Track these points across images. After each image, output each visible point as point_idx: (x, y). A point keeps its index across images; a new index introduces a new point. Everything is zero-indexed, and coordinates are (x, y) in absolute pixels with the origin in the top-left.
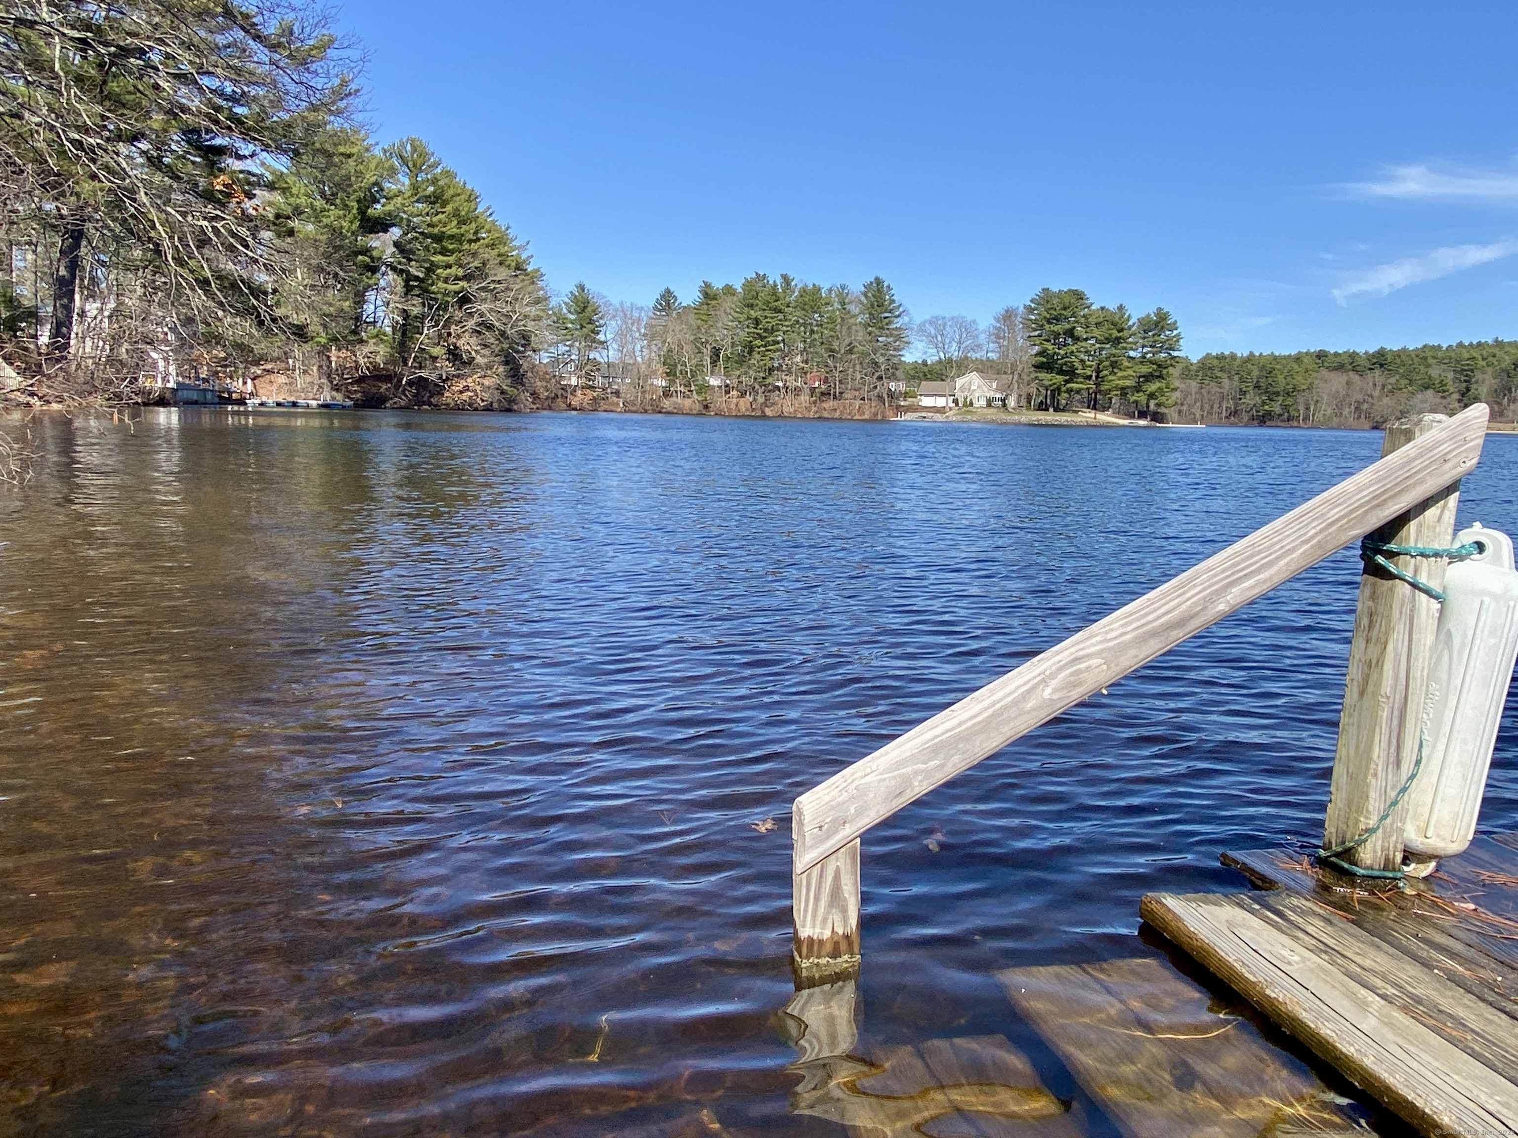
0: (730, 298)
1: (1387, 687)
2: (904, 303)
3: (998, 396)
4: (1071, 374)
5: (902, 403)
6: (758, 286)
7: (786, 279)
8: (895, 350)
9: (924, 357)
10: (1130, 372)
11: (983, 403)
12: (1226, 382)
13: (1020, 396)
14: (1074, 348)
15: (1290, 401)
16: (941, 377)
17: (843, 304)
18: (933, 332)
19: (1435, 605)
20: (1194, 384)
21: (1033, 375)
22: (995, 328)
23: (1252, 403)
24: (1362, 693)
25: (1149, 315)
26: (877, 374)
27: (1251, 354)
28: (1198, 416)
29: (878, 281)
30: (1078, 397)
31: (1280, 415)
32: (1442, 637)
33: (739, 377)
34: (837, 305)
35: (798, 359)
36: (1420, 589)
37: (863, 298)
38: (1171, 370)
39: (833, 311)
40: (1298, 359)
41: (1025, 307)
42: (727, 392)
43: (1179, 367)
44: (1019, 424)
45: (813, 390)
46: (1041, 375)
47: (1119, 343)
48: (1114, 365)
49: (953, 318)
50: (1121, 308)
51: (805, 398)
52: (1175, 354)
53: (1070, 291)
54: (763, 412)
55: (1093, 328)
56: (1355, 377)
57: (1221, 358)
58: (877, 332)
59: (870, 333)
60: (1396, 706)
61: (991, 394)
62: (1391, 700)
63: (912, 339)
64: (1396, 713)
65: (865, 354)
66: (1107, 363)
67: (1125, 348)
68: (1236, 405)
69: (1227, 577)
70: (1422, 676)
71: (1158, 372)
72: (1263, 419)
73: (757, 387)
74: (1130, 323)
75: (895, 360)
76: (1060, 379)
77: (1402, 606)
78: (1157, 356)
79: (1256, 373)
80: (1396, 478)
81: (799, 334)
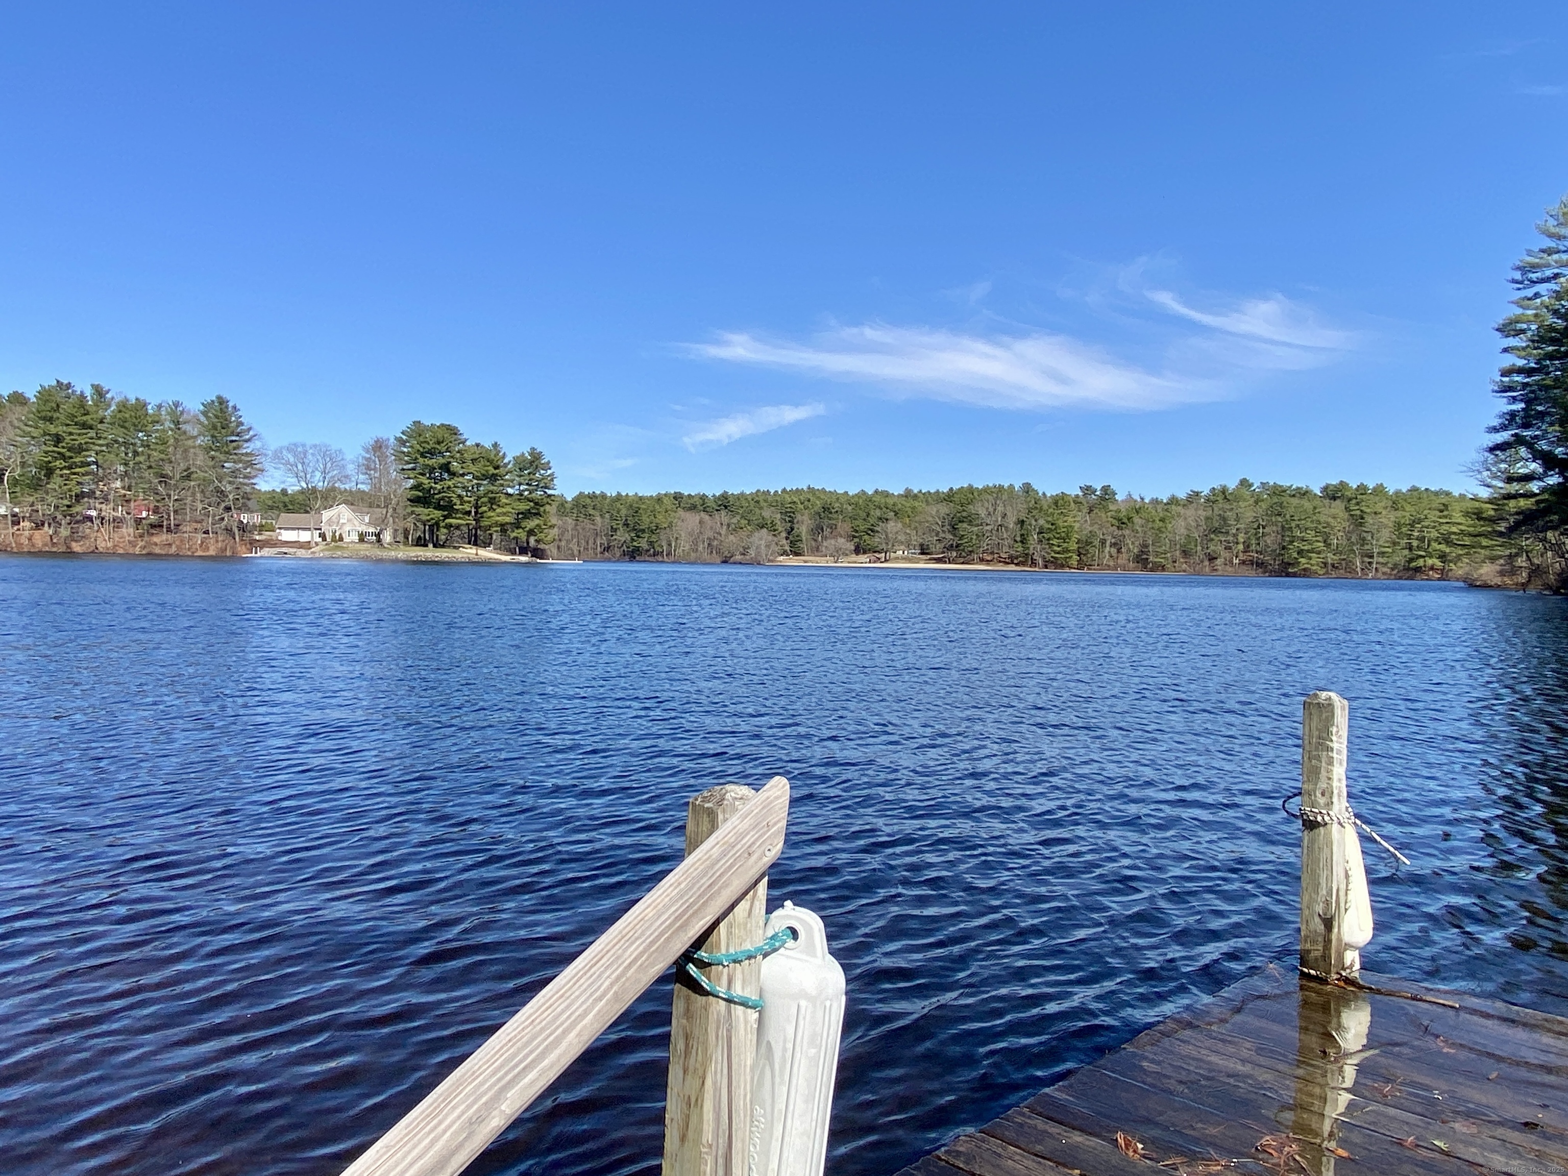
0: (19, 409)
1: (708, 1135)
2: (254, 426)
3: (371, 530)
4: (448, 509)
5: (257, 538)
6: (59, 397)
7: (99, 392)
8: (245, 477)
9: (282, 486)
10: (508, 509)
11: (356, 538)
12: (598, 519)
13: (396, 530)
14: (450, 483)
15: (654, 538)
16: (304, 508)
17: (177, 423)
18: (292, 460)
19: (753, 1015)
20: (570, 521)
21: (409, 510)
22: (364, 458)
23: (623, 539)
24: (683, 1139)
25: (523, 454)
26: (223, 505)
27: (619, 494)
28: (576, 552)
29: (222, 401)
30: (458, 533)
31: (648, 551)
32: (763, 1050)
33: (32, 505)
34: (168, 424)
35: (118, 484)
36: (735, 1003)
37: (203, 419)
38: (547, 507)
39: (163, 430)
40: (659, 499)
41: (396, 438)
42: (16, 523)
43: (555, 505)
44: (396, 561)
45: (138, 521)
46: (419, 510)
47: (496, 480)
48: (493, 501)
49: (315, 446)
50: (495, 445)
51: (128, 531)
52: (550, 492)
53: (443, 425)
54: (68, 547)
55: (469, 463)
56: (706, 517)
57: (593, 496)
58: (222, 457)
59: (213, 458)
60: (720, 1153)
61: (363, 529)
62: (714, 1148)
63: (267, 466)
64: (721, 1161)
65: (207, 482)
66: (485, 500)
67: (502, 485)
68: (609, 541)
69: (499, 1080)
70: (745, 1105)
71: (536, 509)
72: (633, 555)
73: (59, 517)
74: (506, 461)
75: (248, 489)
76: (438, 514)
77: (718, 1028)
78: (533, 495)
79: (624, 512)
80: (699, 889)
81: (117, 455)
